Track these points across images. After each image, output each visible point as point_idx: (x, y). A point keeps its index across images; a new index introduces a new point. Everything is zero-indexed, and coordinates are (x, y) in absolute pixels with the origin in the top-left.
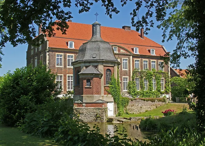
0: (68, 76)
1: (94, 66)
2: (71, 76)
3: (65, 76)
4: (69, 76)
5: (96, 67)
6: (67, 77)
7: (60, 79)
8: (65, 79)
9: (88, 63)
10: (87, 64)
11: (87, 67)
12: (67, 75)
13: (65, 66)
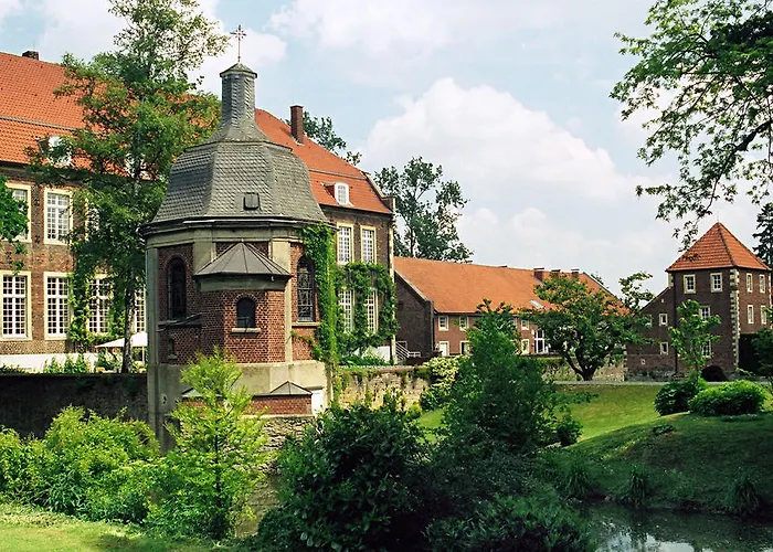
0: (49, 280)
1: (253, 243)
2: (61, 280)
3: (37, 278)
4: (54, 280)
5: (263, 247)
6: (46, 283)
7: (17, 292)
8: (37, 291)
9: (226, 229)
10: (224, 236)
11: (222, 247)
12: (47, 275)
13: (38, 239)
